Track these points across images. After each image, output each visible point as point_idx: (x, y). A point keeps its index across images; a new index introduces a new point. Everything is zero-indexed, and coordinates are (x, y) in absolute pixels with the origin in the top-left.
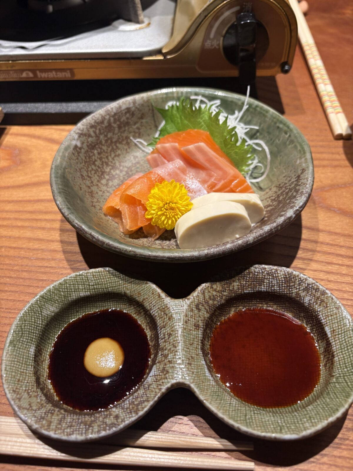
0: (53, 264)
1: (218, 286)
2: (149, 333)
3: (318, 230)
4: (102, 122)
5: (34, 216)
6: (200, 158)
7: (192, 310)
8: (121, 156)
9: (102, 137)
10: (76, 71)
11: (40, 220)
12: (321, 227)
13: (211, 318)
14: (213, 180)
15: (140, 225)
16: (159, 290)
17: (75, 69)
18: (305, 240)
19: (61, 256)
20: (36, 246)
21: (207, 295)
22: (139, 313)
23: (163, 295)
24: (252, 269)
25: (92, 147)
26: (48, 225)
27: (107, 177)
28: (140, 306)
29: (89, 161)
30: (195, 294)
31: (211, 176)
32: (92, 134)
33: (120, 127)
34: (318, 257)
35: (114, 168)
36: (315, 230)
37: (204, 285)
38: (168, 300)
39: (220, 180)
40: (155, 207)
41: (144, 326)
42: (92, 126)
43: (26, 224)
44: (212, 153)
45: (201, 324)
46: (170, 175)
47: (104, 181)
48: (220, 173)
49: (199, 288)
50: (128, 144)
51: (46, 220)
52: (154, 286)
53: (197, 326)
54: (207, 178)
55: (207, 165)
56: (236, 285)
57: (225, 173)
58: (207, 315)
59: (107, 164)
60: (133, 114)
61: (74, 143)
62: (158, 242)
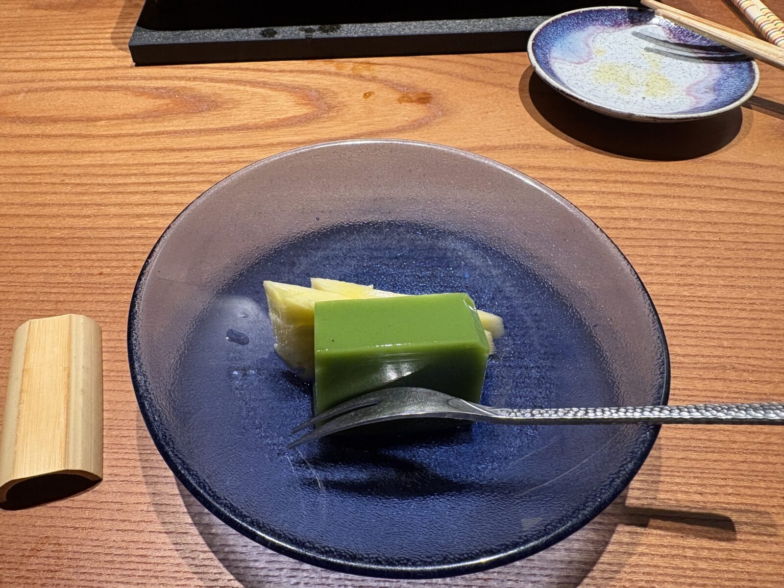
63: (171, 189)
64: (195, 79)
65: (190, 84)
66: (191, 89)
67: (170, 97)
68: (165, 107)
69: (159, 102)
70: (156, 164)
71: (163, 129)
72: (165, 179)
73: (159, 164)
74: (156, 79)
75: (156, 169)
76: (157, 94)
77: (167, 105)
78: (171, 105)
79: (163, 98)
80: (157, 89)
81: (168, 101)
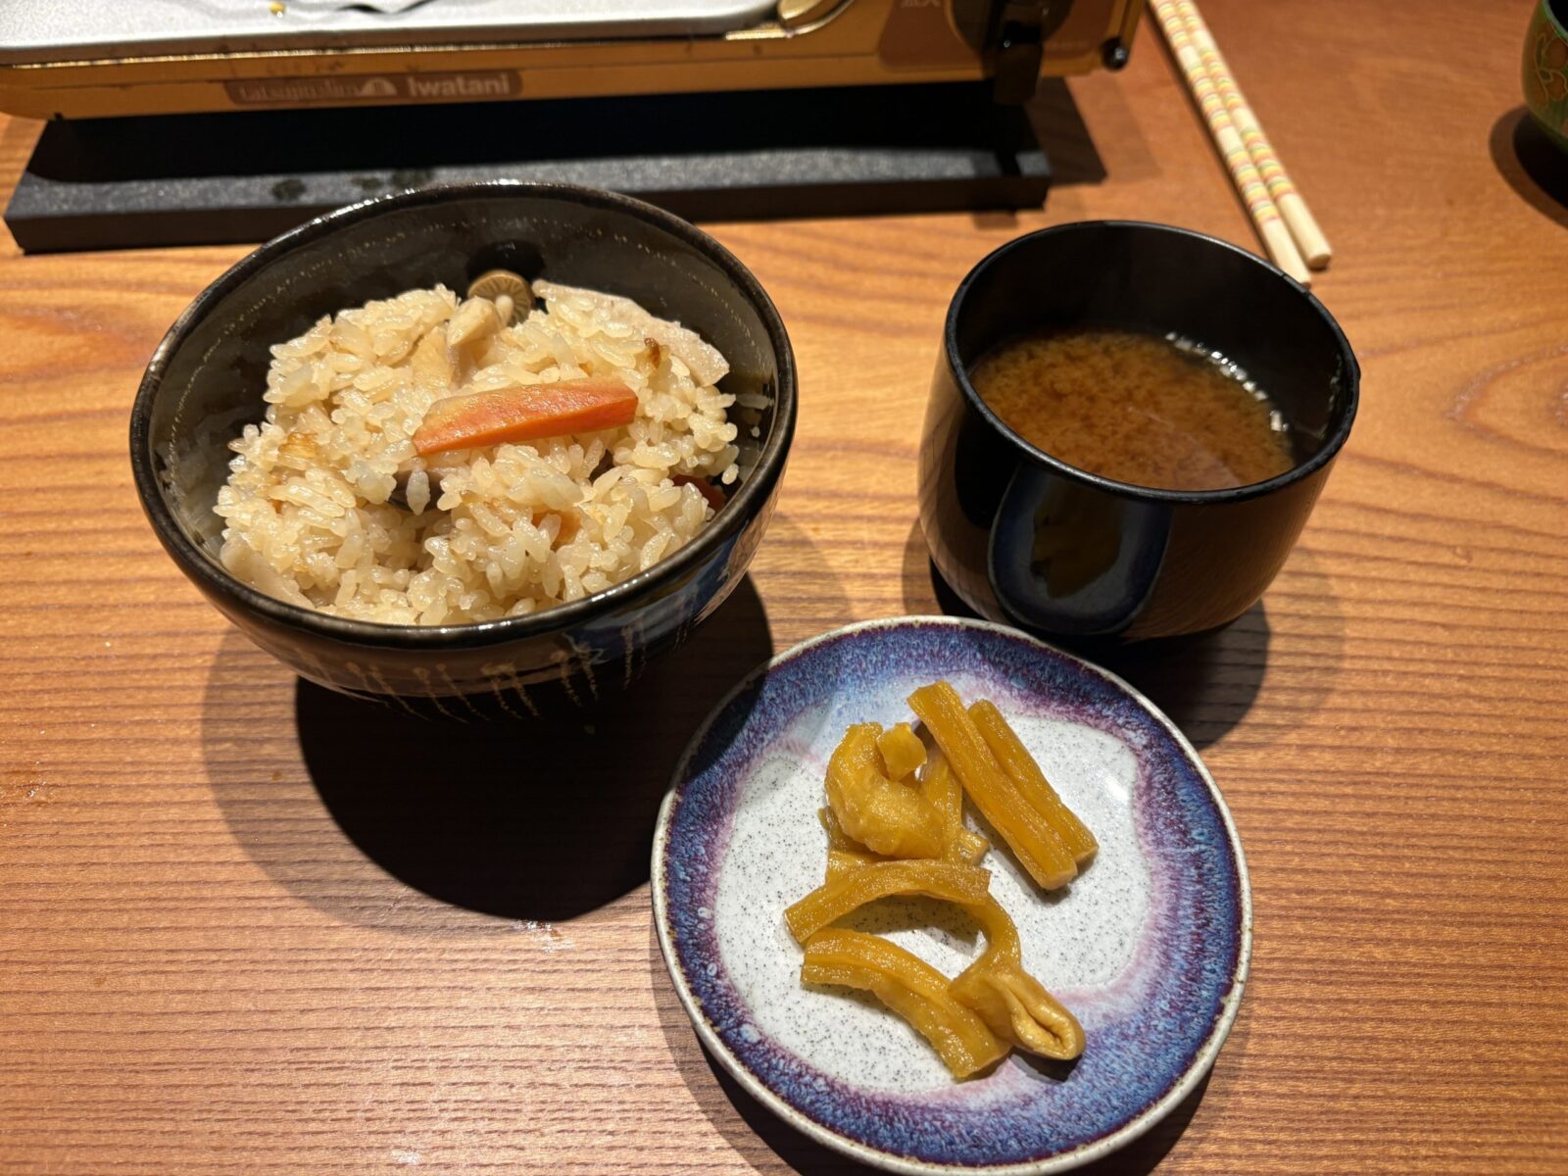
10: (526, 76)
17: (523, 69)
63: (59, 549)
64: (141, 286)
65: (130, 298)
66: (129, 310)
67: (83, 330)
68: (71, 354)
69: (62, 342)
70: (37, 490)
71: (60, 407)
72: (51, 526)
73: (43, 490)
74: (62, 285)
75: (34, 503)
76: (58, 320)
77: (77, 348)
78: (85, 350)
79: (71, 332)
80: (60, 310)
81: (78, 339)
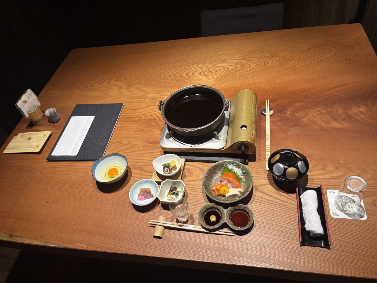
0: (202, 200)
1: (232, 207)
2: (220, 215)
3: (256, 196)
4: (211, 169)
5: (196, 189)
6: (231, 181)
7: (228, 211)
8: (214, 176)
9: (211, 172)
11: (198, 190)
12: (256, 195)
13: (231, 213)
14: (233, 185)
15: (219, 194)
16: (222, 208)
17: (203, 151)
18: (252, 198)
19: (203, 199)
20: (198, 196)
21: (230, 209)
22: (219, 211)
23: (223, 208)
24: (239, 205)
25: (209, 175)
26: (200, 191)
27: (212, 181)
28: (219, 210)
29: (208, 178)
30: (228, 209)
31: (233, 184)
32: (209, 172)
33: (214, 169)
34: (254, 202)
35: (213, 178)
36: (255, 196)
37: (230, 207)
38: (224, 210)
39: (235, 185)
40: (222, 191)
41: (220, 213)
42: (209, 171)
43: (195, 191)
44: (233, 180)
45: (229, 214)
46: (225, 184)
47: (211, 182)
48: (235, 184)
49: (229, 208)
50: (216, 172)
51: (199, 190)
52: (221, 207)
53: (228, 214)
54: (232, 185)
55: (232, 182)
56: (236, 207)
57: (236, 184)
58: (230, 212)
59: (212, 178)
60: (217, 166)
61: (206, 175)
62: (222, 197)
